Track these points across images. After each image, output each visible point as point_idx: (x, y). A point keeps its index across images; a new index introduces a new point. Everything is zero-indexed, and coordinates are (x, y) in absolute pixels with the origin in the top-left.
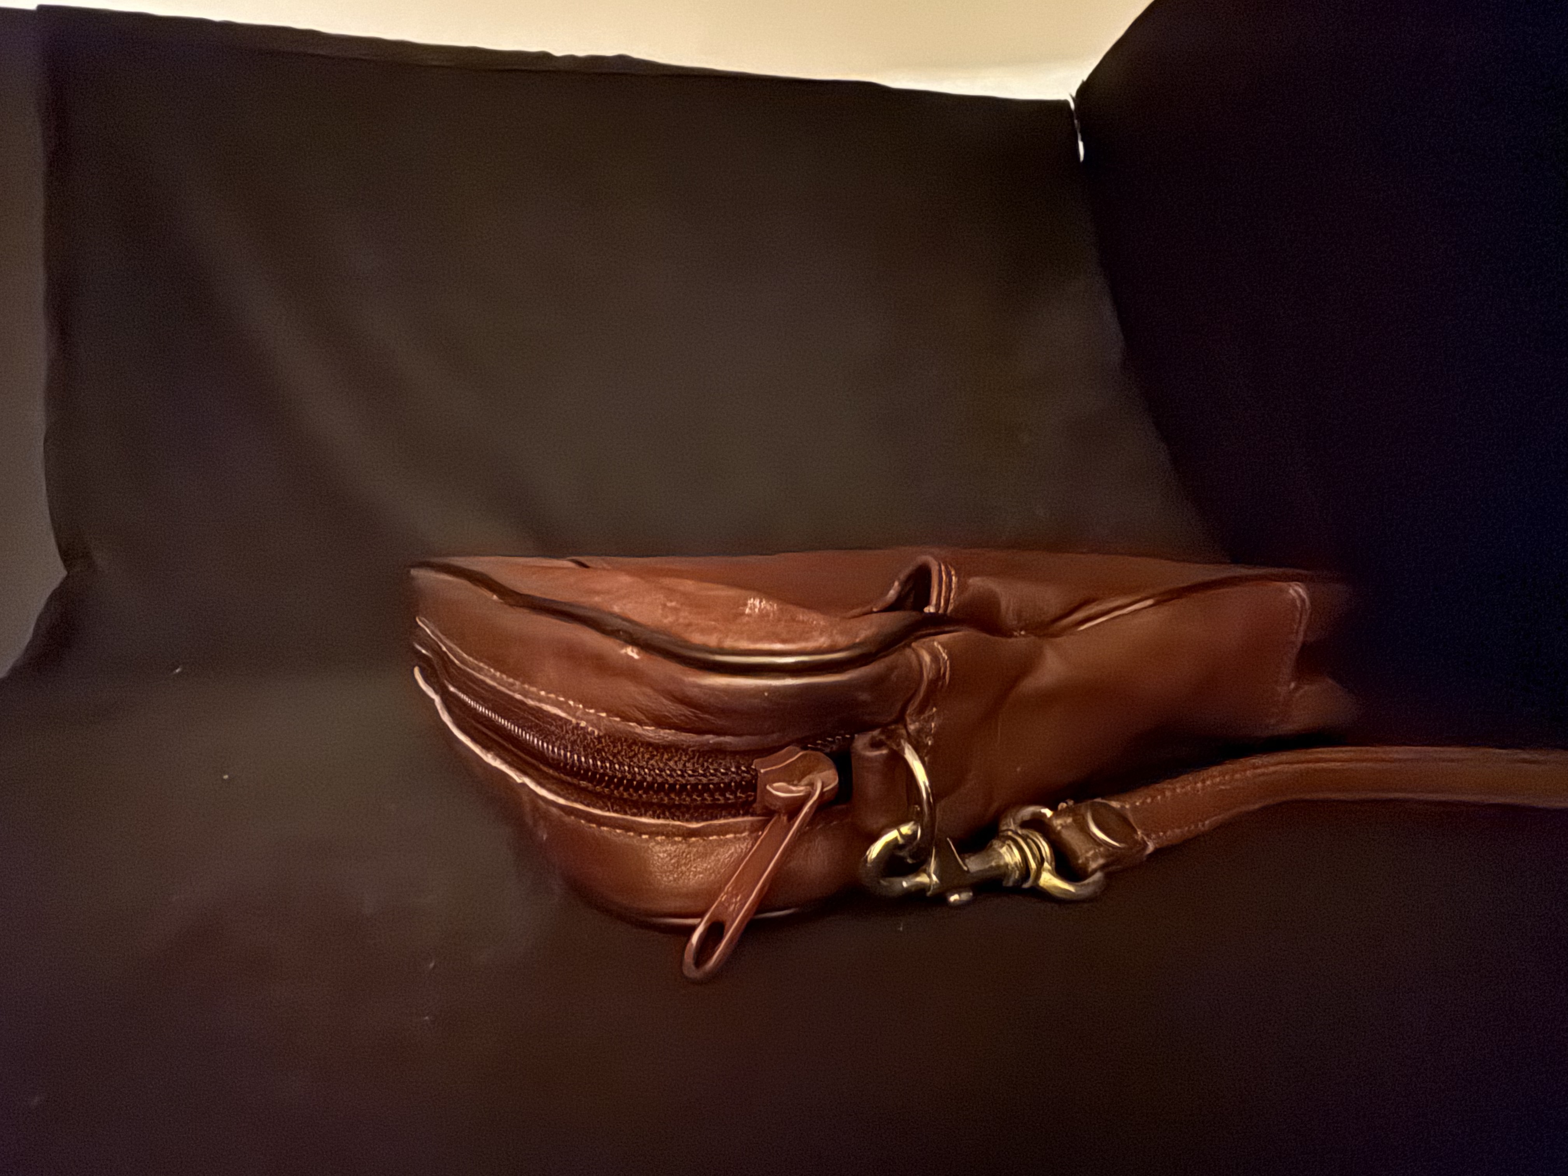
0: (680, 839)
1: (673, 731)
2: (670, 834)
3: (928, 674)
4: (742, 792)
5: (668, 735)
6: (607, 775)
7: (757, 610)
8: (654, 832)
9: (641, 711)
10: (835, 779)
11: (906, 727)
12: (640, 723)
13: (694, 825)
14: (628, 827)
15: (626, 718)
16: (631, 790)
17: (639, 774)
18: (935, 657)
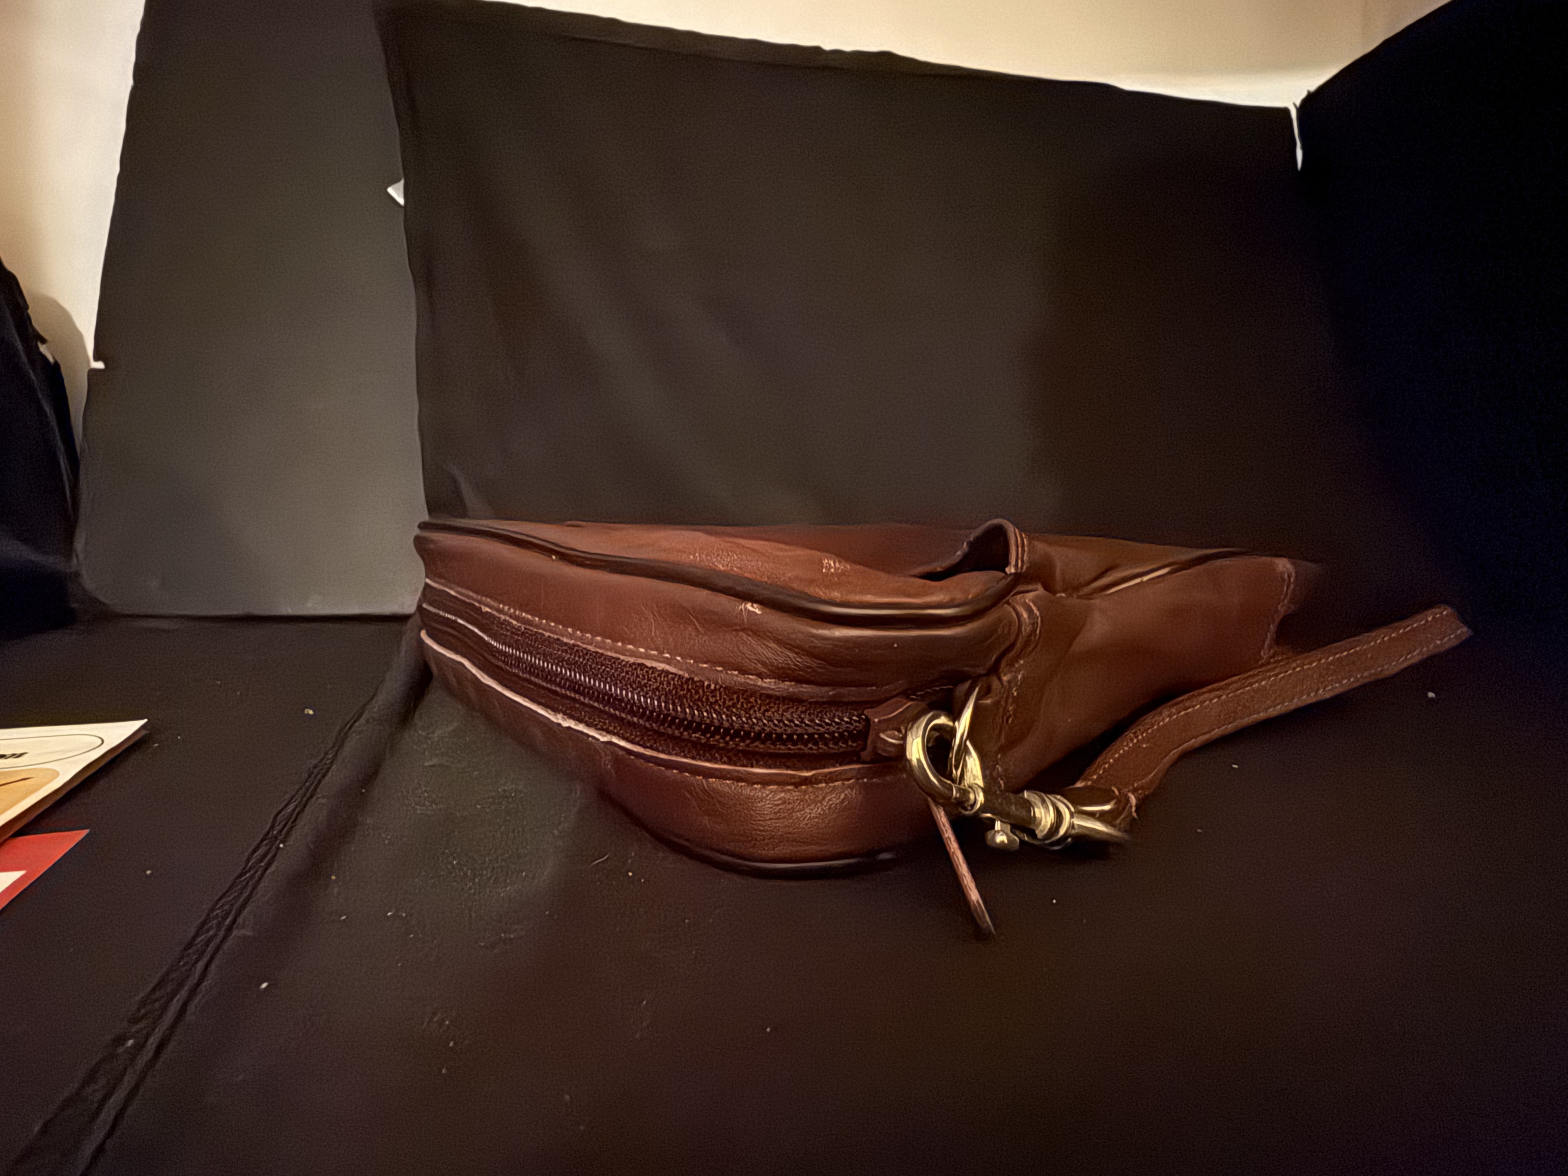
0: (792, 787)
1: (793, 683)
2: (781, 782)
3: (1026, 629)
4: (853, 742)
7: (833, 568)
8: (765, 781)
9: (764, 664)
11: (1000, 679)
12: (760, 676)
13: (806, 774)
15: (743, 671)
18: (1030, 613)
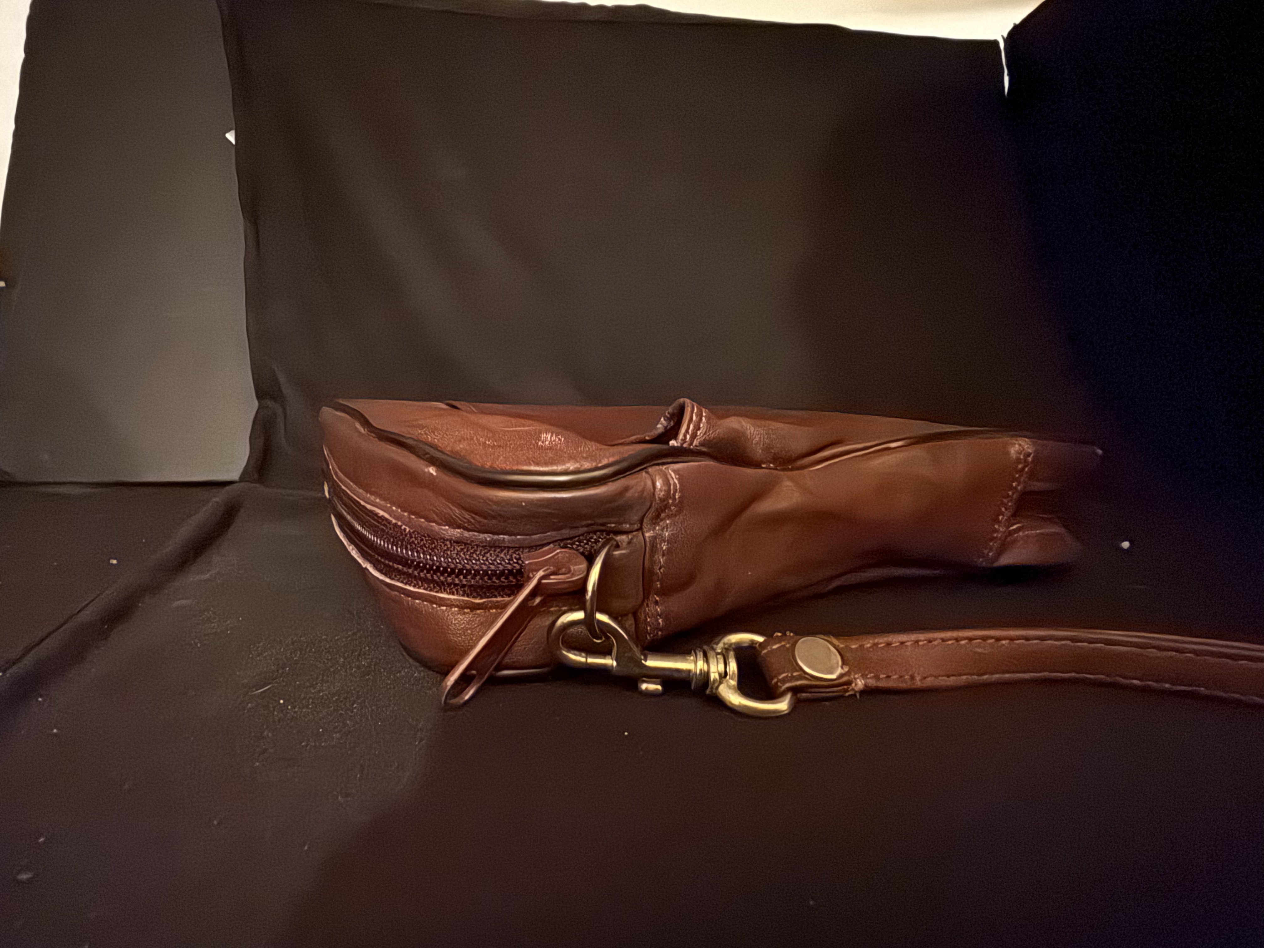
0: (469, 610)
1: (461, 530)
2: (463, 607)
3: (660, 493)
5: (457, 533)
6: (415, 560)
7: (547, 443)
8: (449, 605)
9: (439, 514)
10: (583, 572)
12: (439, 524)
13: (478, 601)
14: (432, 600)
15: (428, 520)
16: (439, 574)
17: (437, 561)
18: (667, 482)
